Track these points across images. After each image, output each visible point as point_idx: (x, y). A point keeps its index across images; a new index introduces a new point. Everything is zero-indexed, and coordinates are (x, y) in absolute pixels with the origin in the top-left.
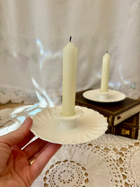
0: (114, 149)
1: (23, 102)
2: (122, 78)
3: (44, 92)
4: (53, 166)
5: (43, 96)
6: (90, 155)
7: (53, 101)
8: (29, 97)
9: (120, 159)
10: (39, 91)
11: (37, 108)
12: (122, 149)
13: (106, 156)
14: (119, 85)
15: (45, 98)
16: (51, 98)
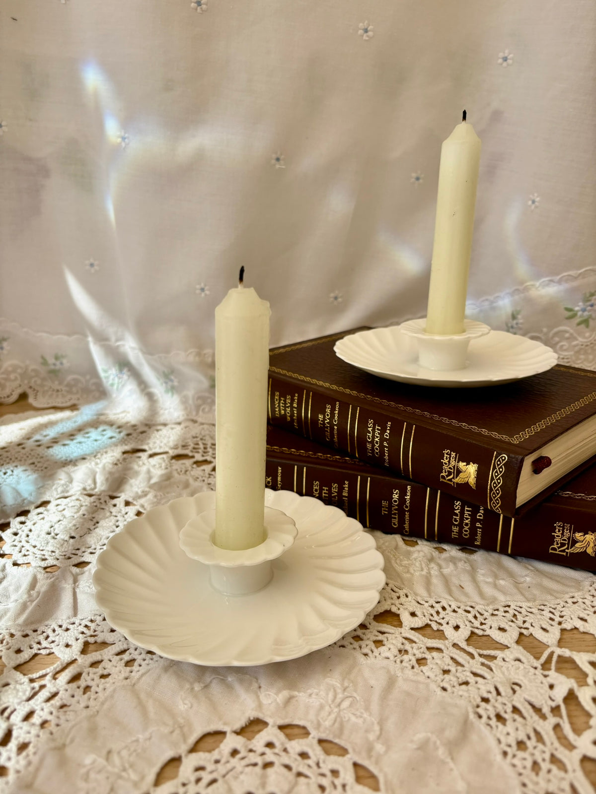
0: (521, 639)
1: (23, 396)
2: (522, 269)
3: (130, 346)
4: (175, 761)
5: (123, 364)
6: (391, 682)
7: (173, 389)
8: (54, 373)
9: (571, 697)
10: (102, 339)
11: (95, 424)
12: (567, 636)
13: (484, 688)
14: (505, 304)
15: (136, 374)
16: (168, 375)
